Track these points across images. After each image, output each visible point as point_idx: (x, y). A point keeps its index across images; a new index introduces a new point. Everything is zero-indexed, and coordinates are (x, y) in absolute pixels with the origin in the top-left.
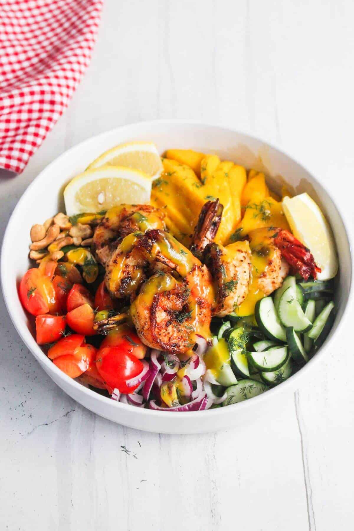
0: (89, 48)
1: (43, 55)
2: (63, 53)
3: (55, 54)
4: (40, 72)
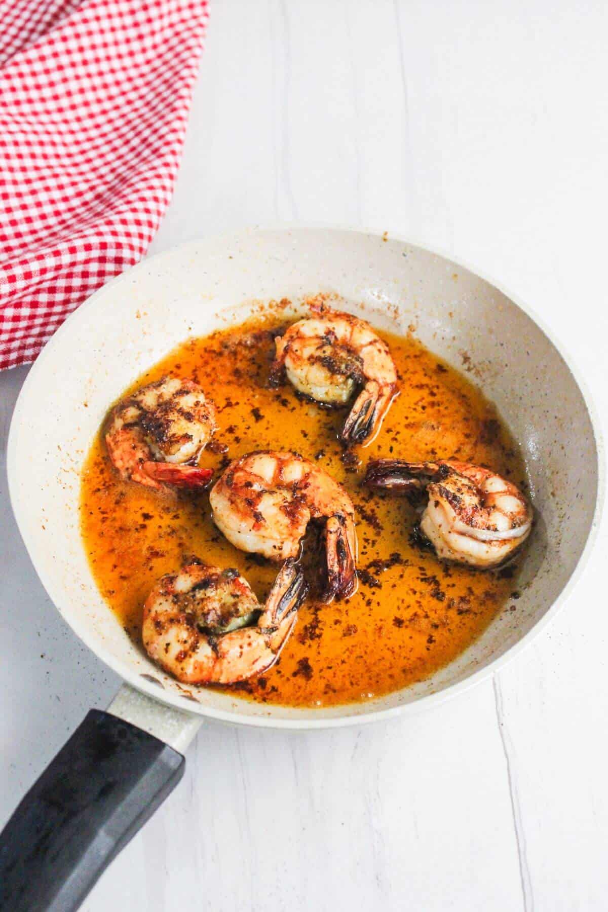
0: (171, 177)
1: (102, 189)
2: (131, 185)
3: (120, 187)
4: (98, 215)
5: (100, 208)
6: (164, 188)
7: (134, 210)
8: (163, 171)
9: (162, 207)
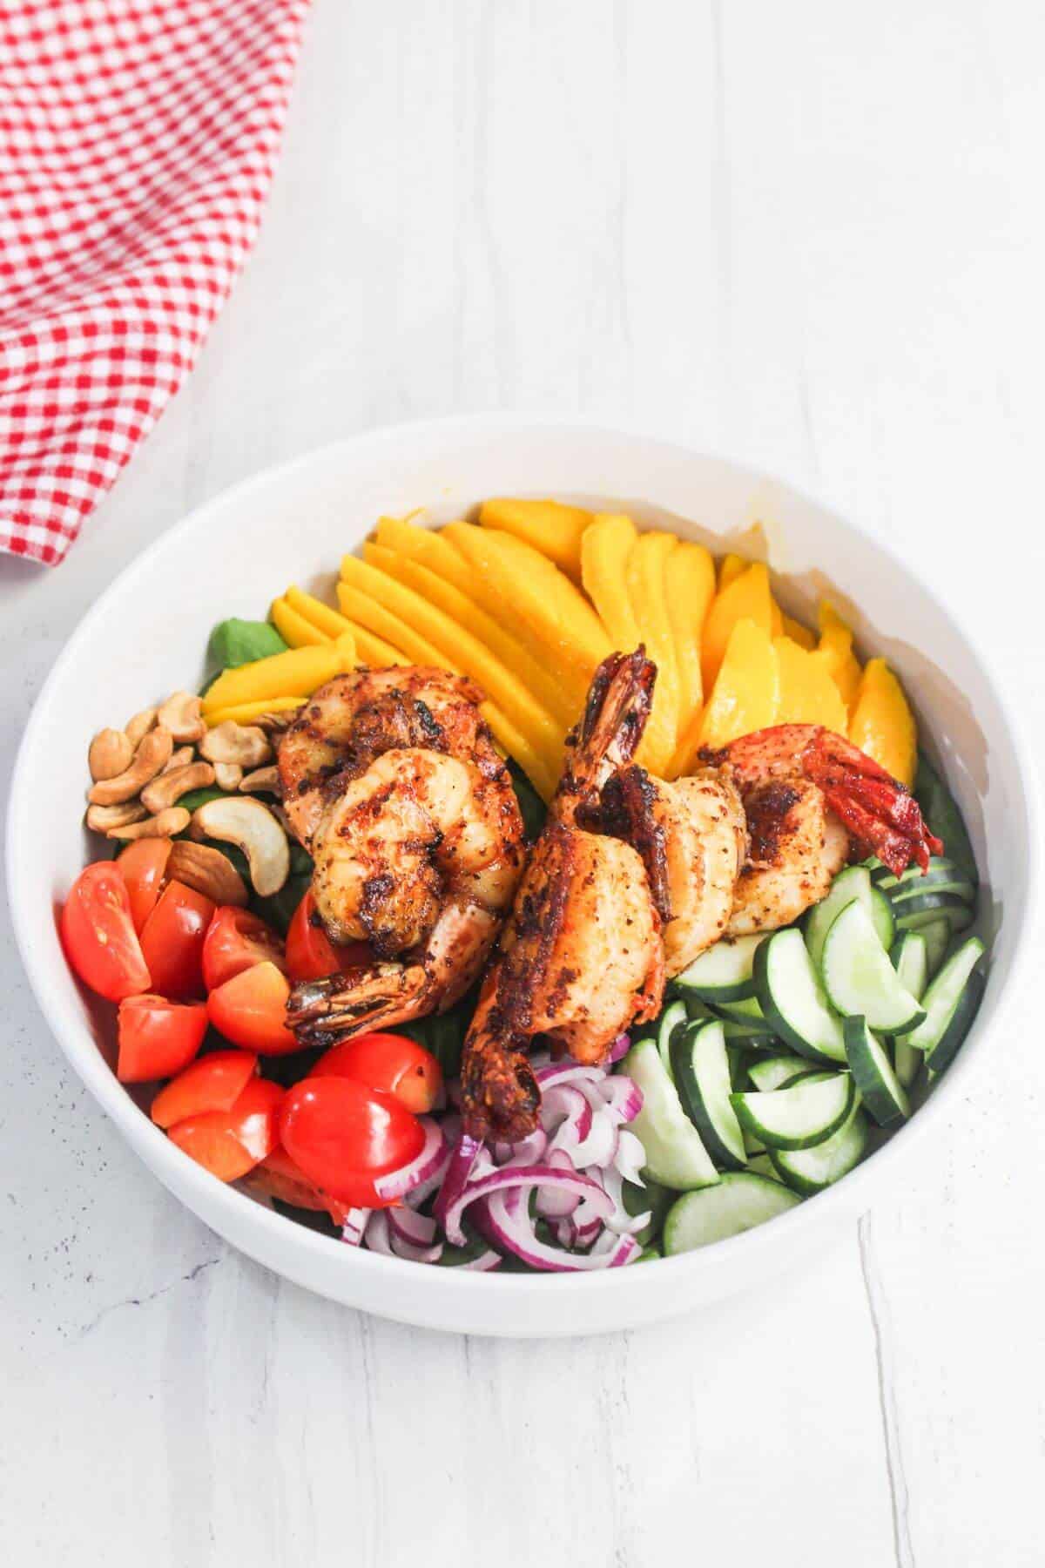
0: (257, 195)
1: (122, 216)
2: (179, 210)
3: (157, 213)
4: (113, 266)
5: (117, 253)
6: (241, 217)
7: (182, 259)
8: (240, 183)
9: (237, 254)
